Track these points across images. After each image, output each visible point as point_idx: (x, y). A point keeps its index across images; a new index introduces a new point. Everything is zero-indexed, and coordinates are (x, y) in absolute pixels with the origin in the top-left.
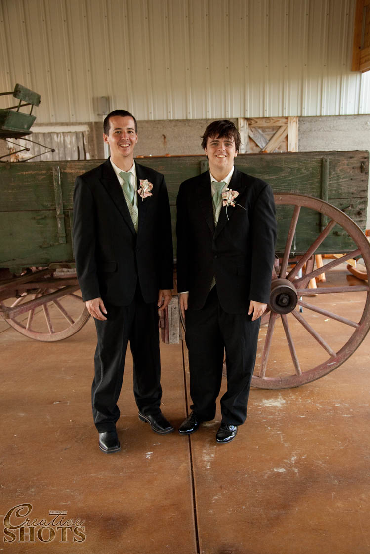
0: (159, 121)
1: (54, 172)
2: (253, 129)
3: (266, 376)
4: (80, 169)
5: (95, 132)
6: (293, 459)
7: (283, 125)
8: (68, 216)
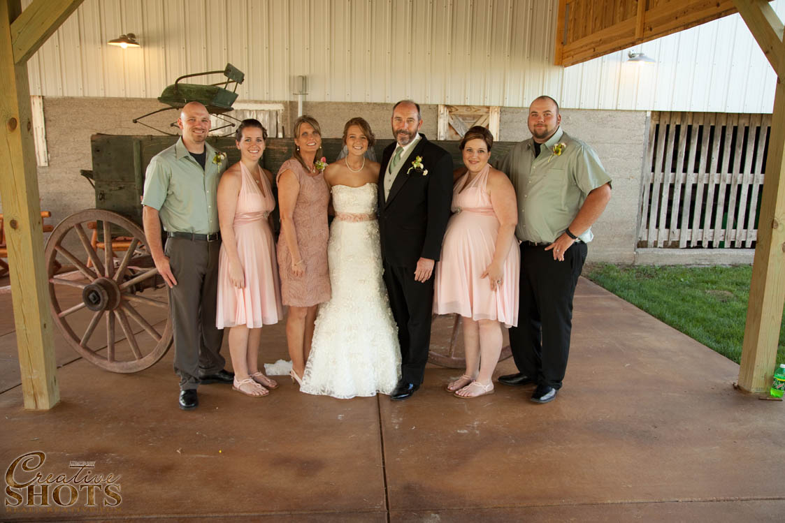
0: (356, 103)
2: (453, 117)
3: (454, 356)
5: (289, 112)
6: (476, 423)
7: (484, 114)
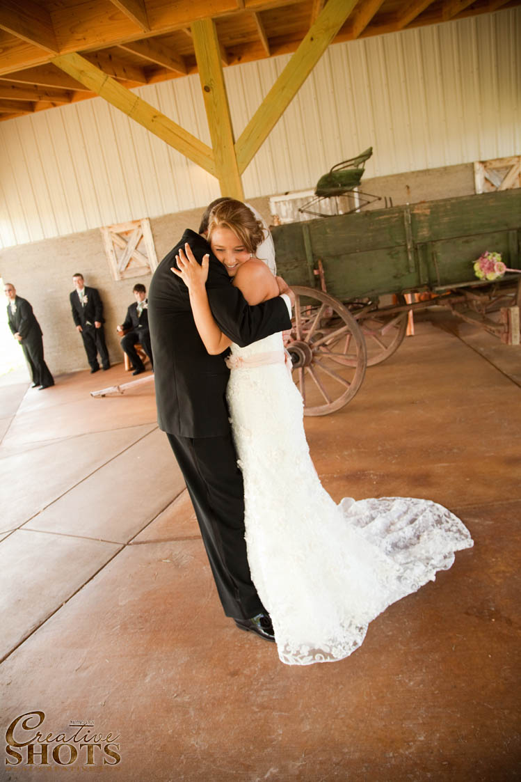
1: (405, 213)
4: (425, 209)
8: (416, 249)
